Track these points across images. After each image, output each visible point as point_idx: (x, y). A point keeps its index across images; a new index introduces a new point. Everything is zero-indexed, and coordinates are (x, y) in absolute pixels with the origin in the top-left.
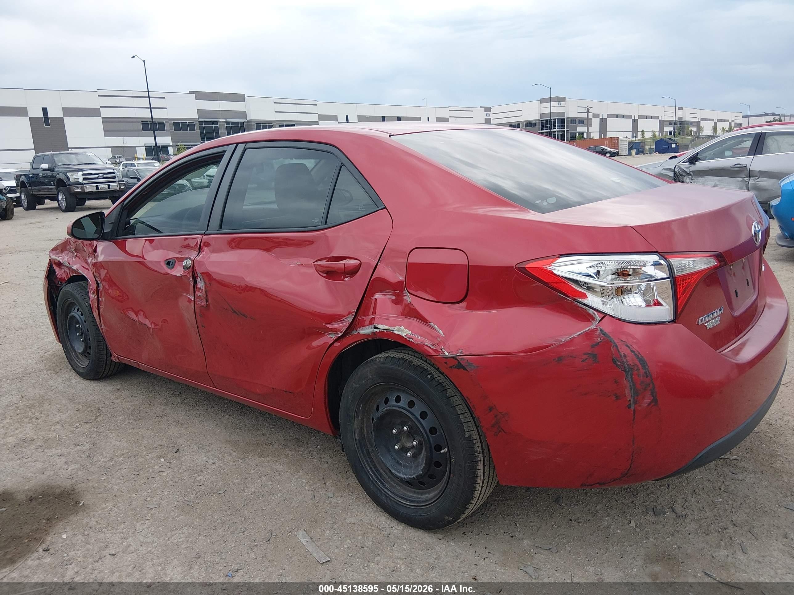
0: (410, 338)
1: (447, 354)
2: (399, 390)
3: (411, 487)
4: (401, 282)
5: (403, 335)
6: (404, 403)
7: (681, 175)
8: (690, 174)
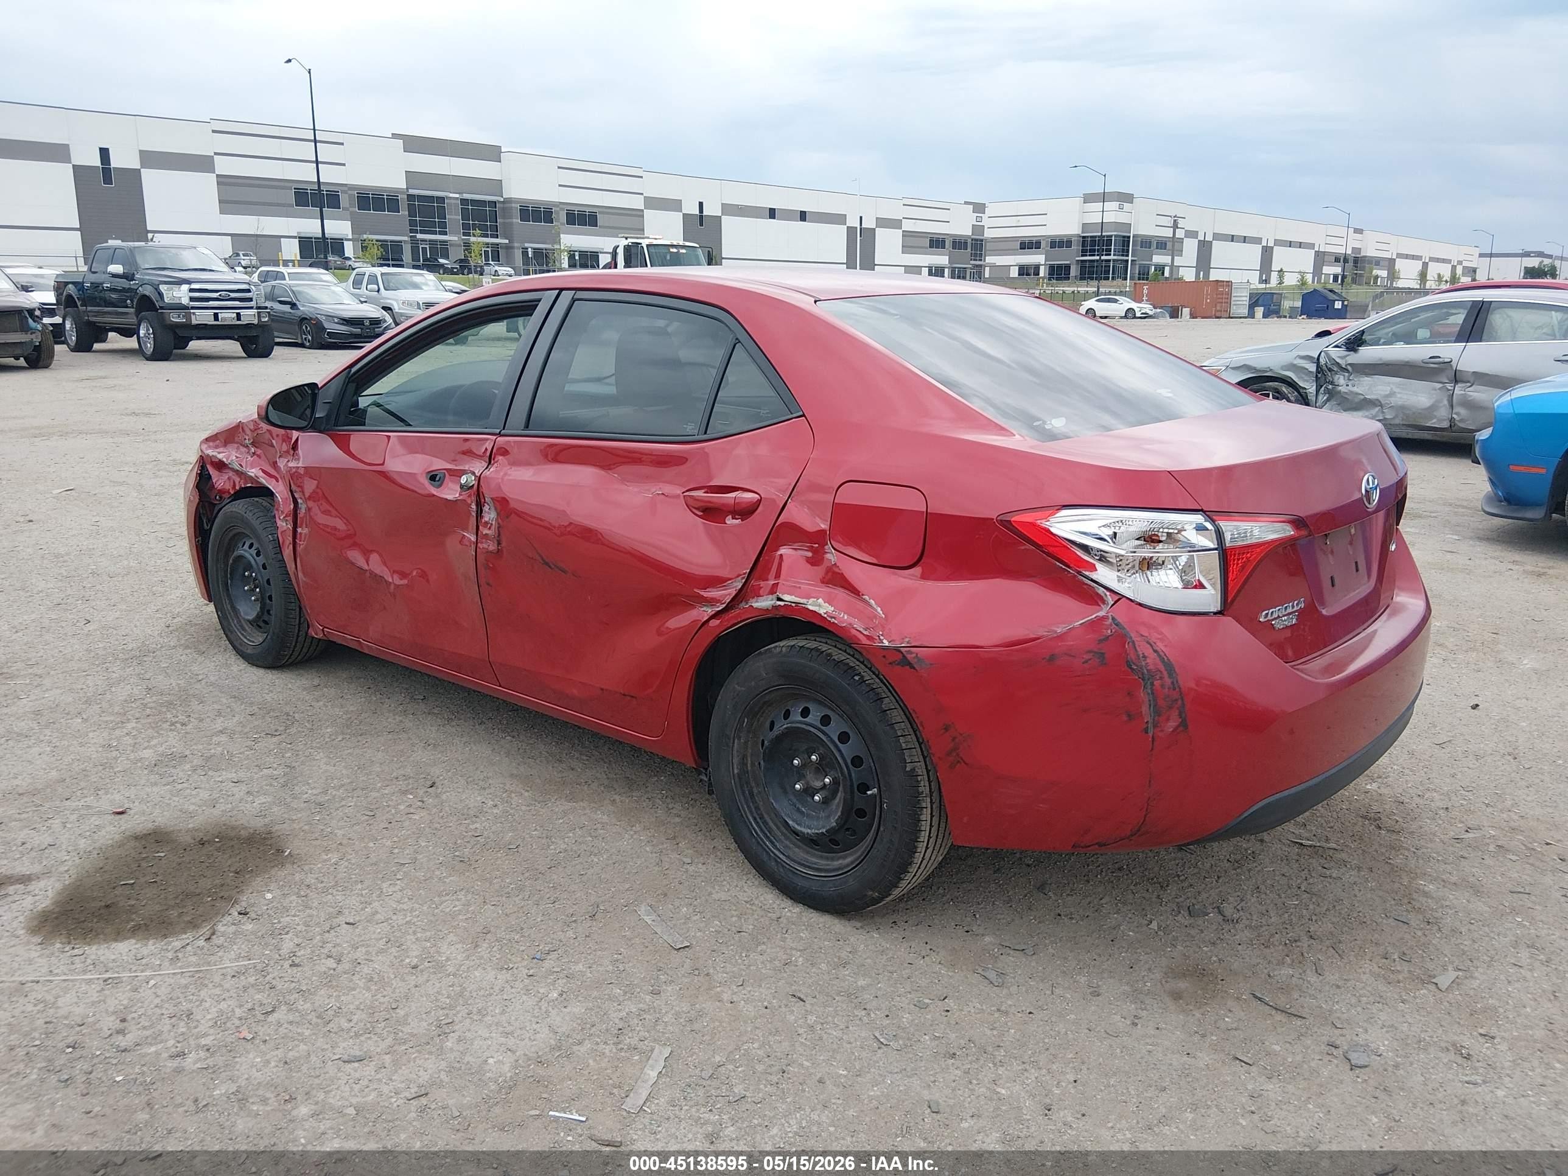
0: (832, 617)
1: (886, 643)
2: (809, 699)
3: (816, 850)
4: (823, 531)
5: (822, 611)
6: (814, 717)
7: (1330, 370)
8: (1345, 370)
